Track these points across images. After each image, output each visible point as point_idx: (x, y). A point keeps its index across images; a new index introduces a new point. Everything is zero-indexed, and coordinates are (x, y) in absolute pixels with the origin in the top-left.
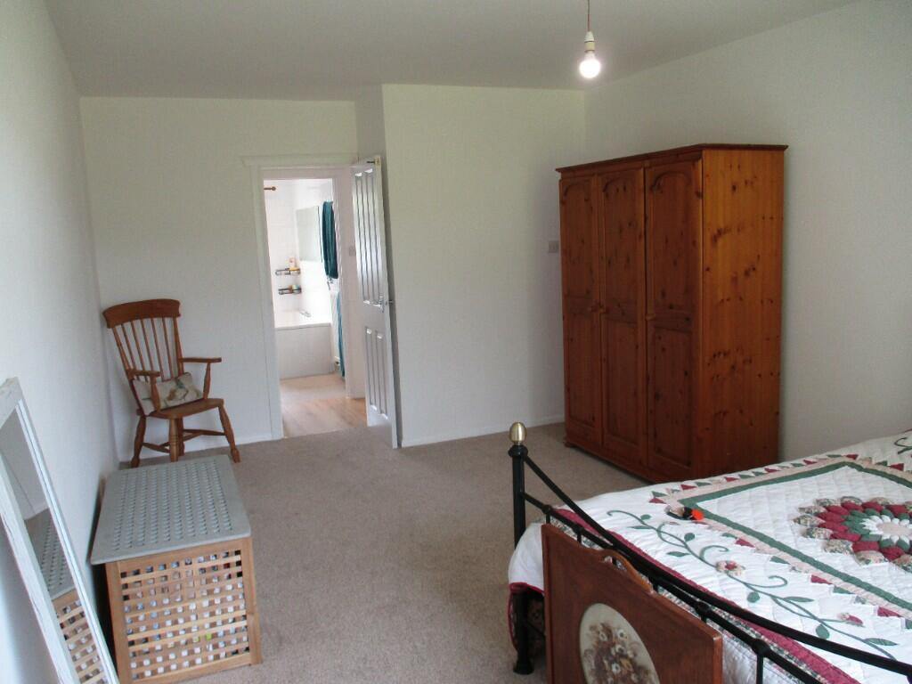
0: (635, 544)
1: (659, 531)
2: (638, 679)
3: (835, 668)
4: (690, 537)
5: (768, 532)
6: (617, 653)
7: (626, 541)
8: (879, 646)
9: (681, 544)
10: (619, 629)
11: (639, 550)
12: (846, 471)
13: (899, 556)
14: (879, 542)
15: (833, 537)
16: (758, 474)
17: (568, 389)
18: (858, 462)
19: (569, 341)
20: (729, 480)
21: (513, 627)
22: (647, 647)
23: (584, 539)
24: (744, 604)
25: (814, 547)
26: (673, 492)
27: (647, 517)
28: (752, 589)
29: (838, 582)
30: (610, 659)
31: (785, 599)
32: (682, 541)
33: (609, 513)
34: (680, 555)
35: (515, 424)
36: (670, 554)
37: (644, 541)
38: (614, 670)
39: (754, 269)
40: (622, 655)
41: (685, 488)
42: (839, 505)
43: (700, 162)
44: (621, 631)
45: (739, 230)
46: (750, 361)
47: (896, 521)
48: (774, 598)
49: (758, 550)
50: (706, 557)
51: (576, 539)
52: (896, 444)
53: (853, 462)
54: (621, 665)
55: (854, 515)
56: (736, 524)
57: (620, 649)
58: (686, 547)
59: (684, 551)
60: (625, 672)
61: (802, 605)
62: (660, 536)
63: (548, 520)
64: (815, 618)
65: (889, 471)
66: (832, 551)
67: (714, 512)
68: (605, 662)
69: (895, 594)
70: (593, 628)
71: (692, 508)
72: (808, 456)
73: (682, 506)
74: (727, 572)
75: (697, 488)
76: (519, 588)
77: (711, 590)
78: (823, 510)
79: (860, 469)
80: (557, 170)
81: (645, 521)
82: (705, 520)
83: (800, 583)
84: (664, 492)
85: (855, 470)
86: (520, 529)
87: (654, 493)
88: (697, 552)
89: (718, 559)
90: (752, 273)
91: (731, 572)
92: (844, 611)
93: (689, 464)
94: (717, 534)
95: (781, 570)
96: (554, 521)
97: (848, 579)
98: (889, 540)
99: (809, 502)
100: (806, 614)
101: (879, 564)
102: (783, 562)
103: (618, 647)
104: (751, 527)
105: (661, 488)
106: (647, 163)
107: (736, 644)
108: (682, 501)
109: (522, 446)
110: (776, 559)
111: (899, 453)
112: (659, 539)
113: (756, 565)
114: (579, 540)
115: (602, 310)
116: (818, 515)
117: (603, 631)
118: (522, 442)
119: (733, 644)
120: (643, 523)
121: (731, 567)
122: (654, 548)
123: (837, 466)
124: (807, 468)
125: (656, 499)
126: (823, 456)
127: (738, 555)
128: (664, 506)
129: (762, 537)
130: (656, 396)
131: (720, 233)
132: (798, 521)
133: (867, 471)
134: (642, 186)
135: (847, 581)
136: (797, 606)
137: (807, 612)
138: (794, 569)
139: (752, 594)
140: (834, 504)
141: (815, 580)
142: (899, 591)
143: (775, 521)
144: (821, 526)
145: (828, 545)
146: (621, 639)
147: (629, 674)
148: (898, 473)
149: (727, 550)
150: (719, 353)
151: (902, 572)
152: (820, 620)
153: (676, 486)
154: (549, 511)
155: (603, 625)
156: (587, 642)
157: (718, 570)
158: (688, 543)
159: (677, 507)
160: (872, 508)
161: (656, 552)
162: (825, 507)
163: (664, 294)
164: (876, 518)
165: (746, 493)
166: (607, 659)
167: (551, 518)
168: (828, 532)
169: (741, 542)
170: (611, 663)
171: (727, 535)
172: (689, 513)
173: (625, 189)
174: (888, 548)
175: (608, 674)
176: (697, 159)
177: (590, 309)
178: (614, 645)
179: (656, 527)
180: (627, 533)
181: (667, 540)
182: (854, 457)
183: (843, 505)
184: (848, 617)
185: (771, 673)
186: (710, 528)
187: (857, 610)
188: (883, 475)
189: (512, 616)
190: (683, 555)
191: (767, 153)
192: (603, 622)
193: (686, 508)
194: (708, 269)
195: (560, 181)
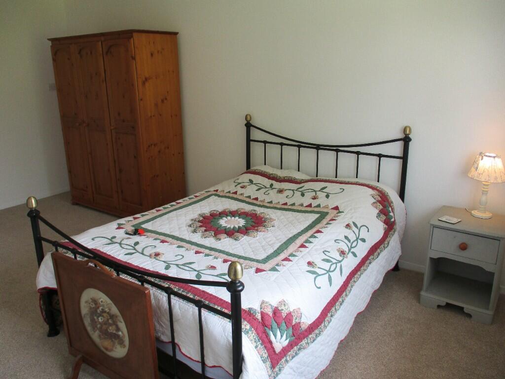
0: (107, 253)
1: (120, 244)
2: (113, 321)
3: (203, 291)
4: (137, 243)
5: (176, 234)
6: (101, 312)
7: (102, 252)
8: (222, 277)
9: (132, 248)
10: (100, 299)
11: (110, 255)
12: (213, 198)
13: (233, 234)
14: (225, 229)
15: (206, 231)
16: (172, 206)
17: (70, 172)
18: (218, 193)
19: (67, 143)
20: (158, 211)
21: (44, 313)
22: (115, 305)
23: (78, 256)
24: (163, 271)
25: (197, 238)
26: (129, 222)
27: (114, 237)
28: (167, 263)
29: (207, 251)
30: (98, 315)
31: (182, 265)
32: (133, 247)
33: (93, 239)
34: (131, 254)
35: (29, 198)
36: (126, 254)
37: (112, 250)
38: (100, 320)
39: (166, 99)
40: (103, 311)
41: (135, 218)
42: (209, 215)
43: (132, 39)
44: (101, 300)
45: (156, 78)
46: (168, 148)
47: (233, 218)
48: (177, 265)
49: (171, 243)
50: (145, 253)
51: (73, 257)
52: (234, 182)
53: (216, 194)
54: (103, 316)
55: (215, 219)
56: (161, 233)
57: (102, 309)
58: (135, 249)
59: (134, 251)
60: (105, 320)
61: (190, 266)
62: (121, 247)
63: (57, 250)
64: (195, 270)
65: (231, 195)
66: (205, 238)
67: (150, 228)
68: (95, 318)
69: (231, 252)
70: (86, 302)
71: (139, 228)
72: (195, 193)
73: (133, 228)
74: (155, 258)
75: (141, 218)
76: (44, 291)
77: (147, 268)
78: (201, 219)
79: (219, 196)
80: (49, 39)
81: (113, 240)
82: (145, 234)
83: (190, 255)
84: (124, 222)
85: (217, 197)
86: (40, 258)
87: (118, 224)
88: (140, 251)
89: (151, 252)
90: (165, 101)
91: (158, 258)
92: (208, 264)
93: (141, 205)
94: (151, 239)
95: (182, 251)
96: (60, 249)
97: (211, 249)
98: (230, 228)
99: (195, 215)
100: (192, 270)
101: (225, 240)
102: (182, 247)
103: (101, 308)
104: (168, 233)
105: (122, 221)
106: (103, 39)
107: (159, 291)
108: (133, 226)
109: (35, 210)
110: (179, 247)
111: (236, 186)
112: (121, 248)
113: (169, 251)
114: (76, 257)
115: (85, 125)
116: (199, 221)
117: (92, 302)
118: (35, 208)
119: (158, 292)
120: (112, 241)
121: (157, 255)
122: (118, 253)
123: (209, 196)
124: (196, 199)
125: (119, 227)
126: (202, 192)
127: (161, 248)
128: (124, 230)
129: (173, 237)
130: (121, 171)
131: (146, 79)
132: (190, 226)
133: (222, 197)
134: (101, 52)
135: (211, 250)
136: (188, 267)
137: (192, 268)
138: (187, 249)
139: (167, 266)
140: (206, 215)
141: (197, 252)
142: (233, 250)
143: (179, 228)
144: (201, 226)
145: (203, 235)
146: (102, 304)
147: (108, 320)
148: (235, 196)
149: (155, 247)
150: (152, 145)
151: (234, 241)
152: (197, 271)
153: (130, 218)
154: (56, 244)
155: (91, 299)
156: (84, 310)
157: (151, 258)
158: (136, 247)
159: (130, 229)
160: (224, 214)
161: (119, 255)
162: (203, 217)
163: (119, 114)
164: (224, 218)
165: (166, 216)
166: (96, 315)
167: (59, 248)
168: (203, 229)
169: (163, 242)
170: (98, 317)
171: (156, 239)
172: (137, 231)
173: (91, 53)
174: (229, 232)
175: (97, 323)
176: (130, 38)
177: (77, 124)
178: (98, 308)
179: (119, 242)
180: (103, 248)
181: (125, 247)
182: (217, 191)
183: (210, 215)
184: (210, 266)
185: (175, 301)
186: (147, 237)
187: (214, 263)
188: (229, 197)
189: (42, 307)
190: (134, 253)
191: (168, 36)
192: (91, 297)
193: (135, 229)
194: (141, 100)
195: (51, 46)
